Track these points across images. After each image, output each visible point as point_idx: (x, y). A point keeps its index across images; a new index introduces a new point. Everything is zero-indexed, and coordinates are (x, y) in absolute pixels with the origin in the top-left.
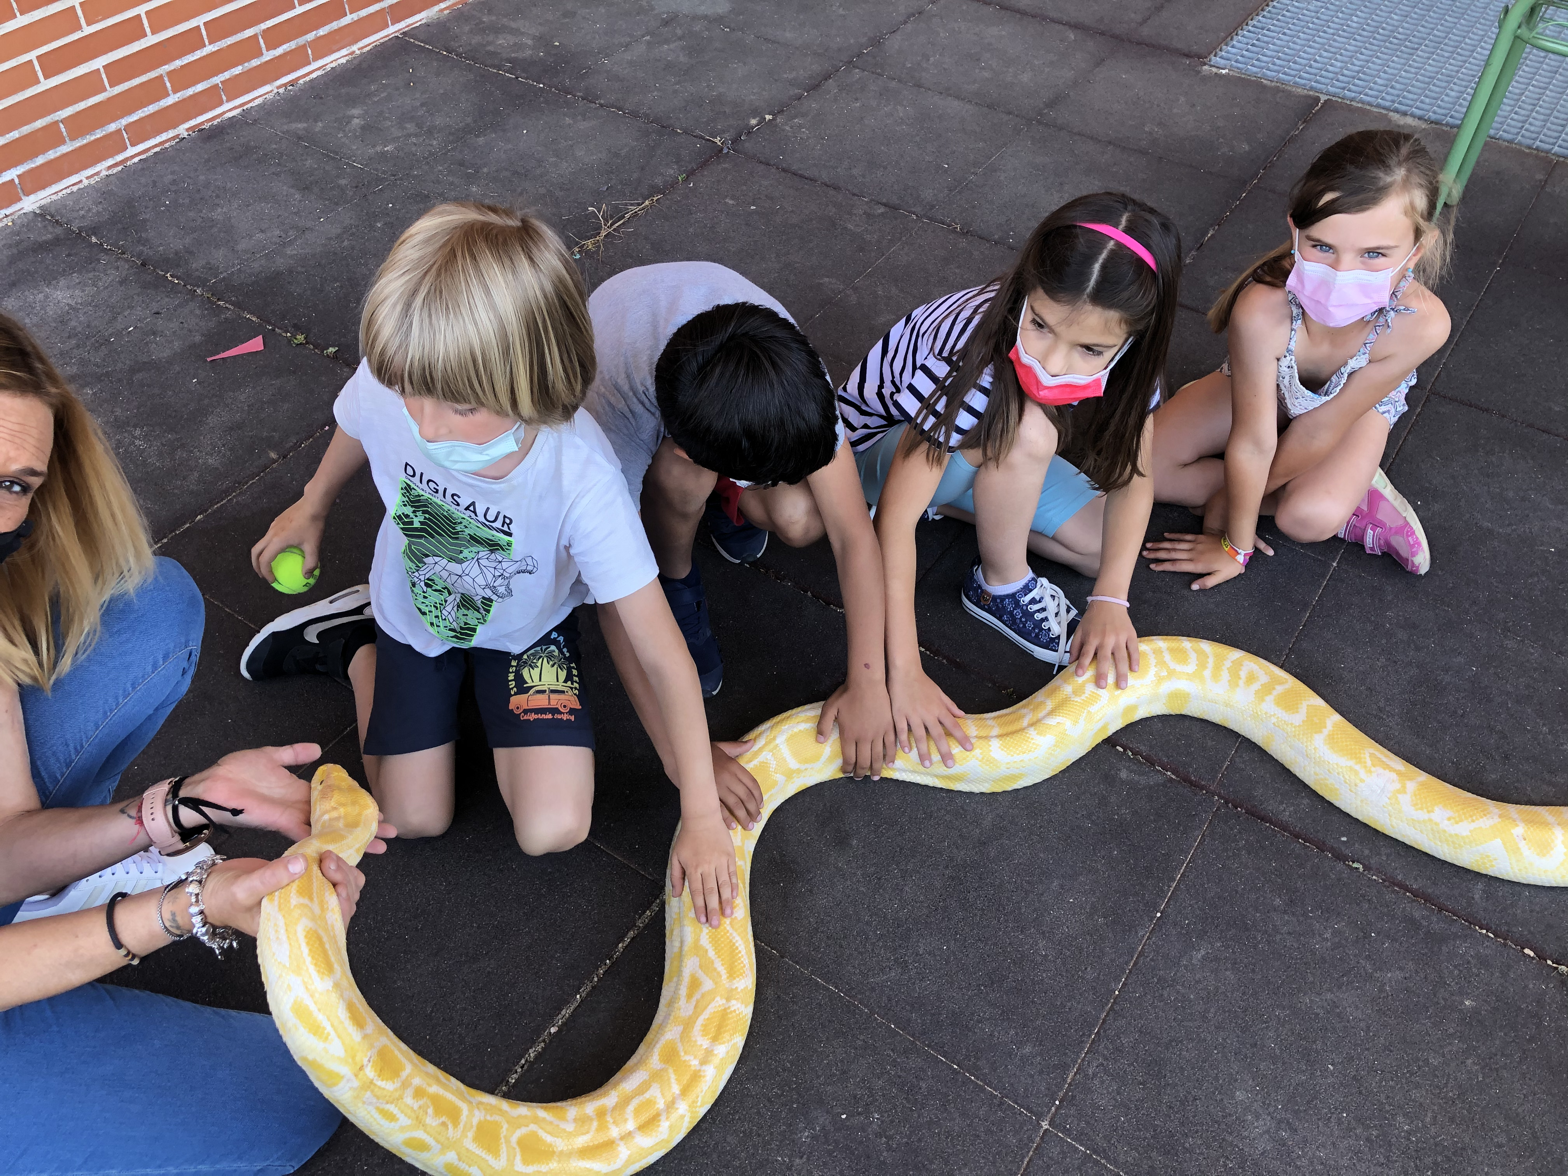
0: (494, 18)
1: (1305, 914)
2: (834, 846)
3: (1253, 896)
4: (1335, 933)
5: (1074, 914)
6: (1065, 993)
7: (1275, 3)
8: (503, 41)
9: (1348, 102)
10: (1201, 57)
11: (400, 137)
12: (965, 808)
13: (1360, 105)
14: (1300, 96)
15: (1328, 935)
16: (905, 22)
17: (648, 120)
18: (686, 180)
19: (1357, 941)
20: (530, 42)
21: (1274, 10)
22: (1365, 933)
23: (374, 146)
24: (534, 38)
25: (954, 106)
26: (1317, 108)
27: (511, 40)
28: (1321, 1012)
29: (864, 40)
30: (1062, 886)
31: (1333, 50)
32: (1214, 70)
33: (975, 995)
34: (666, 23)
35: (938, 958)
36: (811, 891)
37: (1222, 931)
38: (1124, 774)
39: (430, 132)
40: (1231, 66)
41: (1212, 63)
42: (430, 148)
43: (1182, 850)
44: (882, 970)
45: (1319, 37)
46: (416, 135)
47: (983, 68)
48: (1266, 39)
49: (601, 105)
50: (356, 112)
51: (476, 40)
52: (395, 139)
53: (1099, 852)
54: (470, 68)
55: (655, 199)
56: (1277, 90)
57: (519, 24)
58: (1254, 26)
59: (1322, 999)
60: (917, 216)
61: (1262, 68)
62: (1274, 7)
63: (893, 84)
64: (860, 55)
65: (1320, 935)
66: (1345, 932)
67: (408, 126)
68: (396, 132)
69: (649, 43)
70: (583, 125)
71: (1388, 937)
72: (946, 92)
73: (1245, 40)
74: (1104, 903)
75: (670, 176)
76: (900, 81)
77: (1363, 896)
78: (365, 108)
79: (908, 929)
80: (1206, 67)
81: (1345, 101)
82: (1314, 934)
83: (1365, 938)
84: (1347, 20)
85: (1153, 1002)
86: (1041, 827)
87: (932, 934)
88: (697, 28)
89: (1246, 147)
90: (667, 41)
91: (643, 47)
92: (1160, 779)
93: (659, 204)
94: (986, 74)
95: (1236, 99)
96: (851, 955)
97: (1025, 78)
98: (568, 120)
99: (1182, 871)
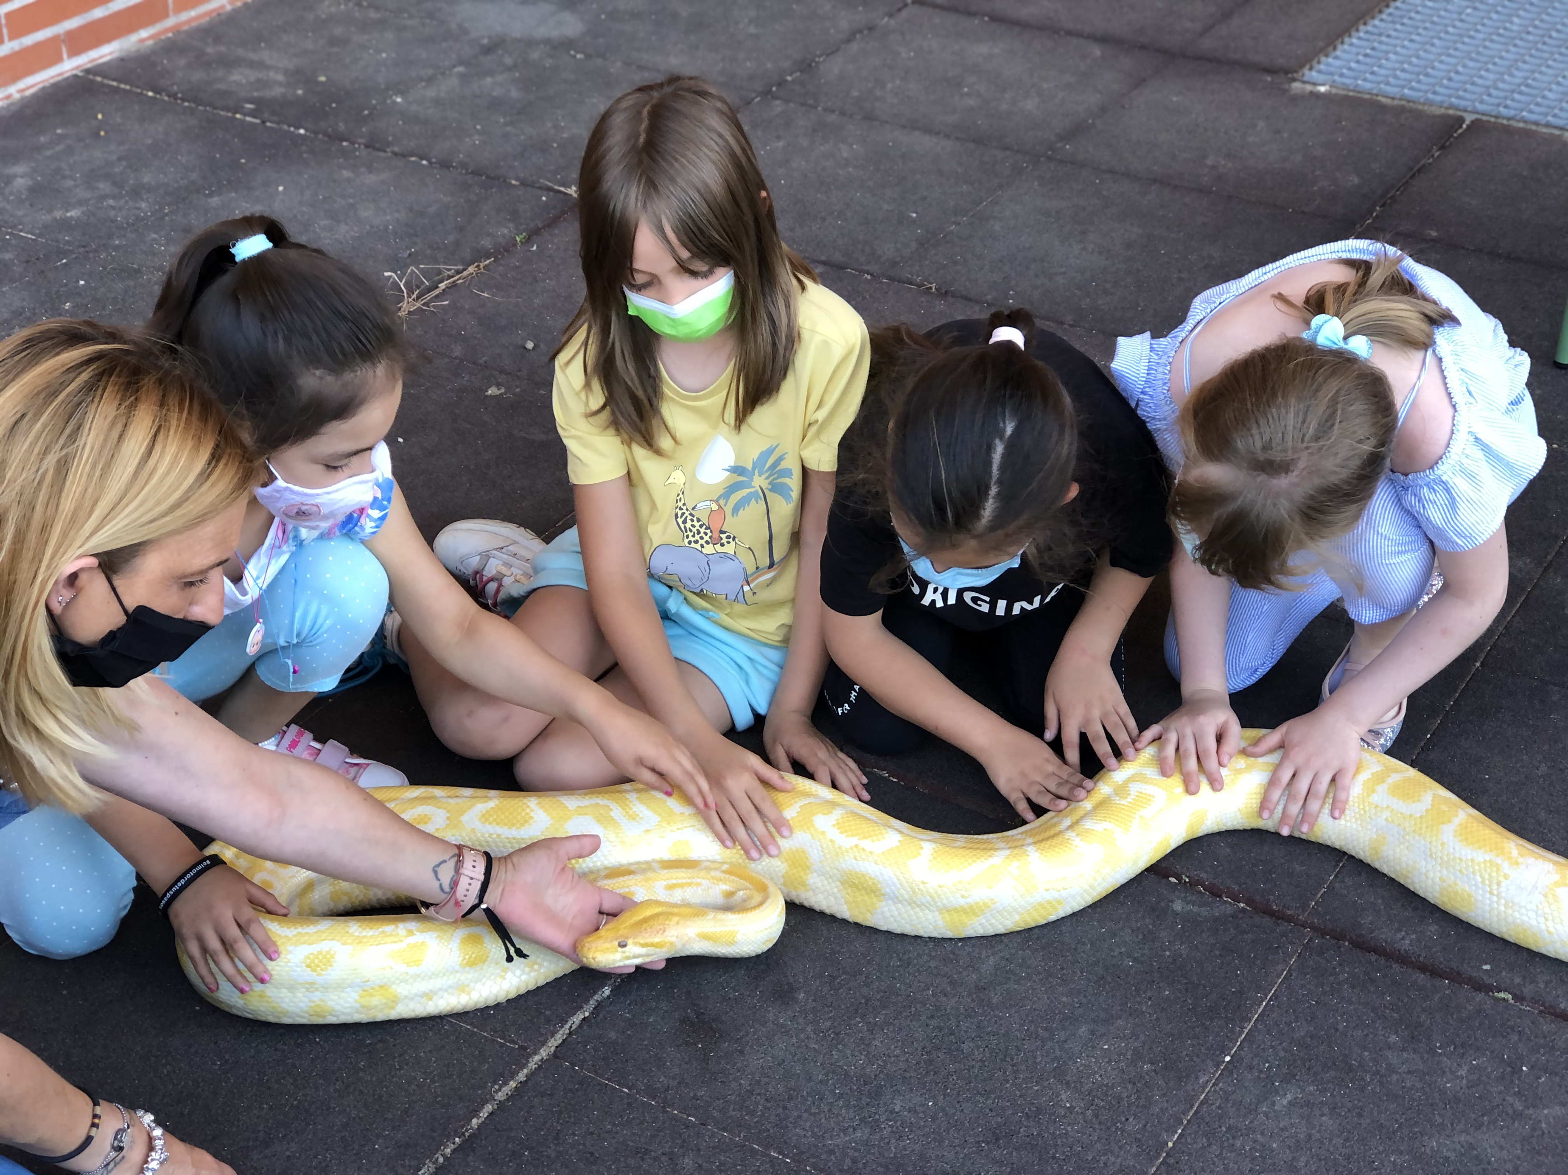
0: (222, 48)
1: (1432, 1051)
2: (773, 1002)
3: (1359, 1033)
4: (1472, 1069)
5: (1109, 1062)
6: (1099, 1146)
7: (1398, 4)
8: (239, 77)
9: (1505, 122)
10: (1289, 72)
11: (89, 200)
12: (957, 952)
13: (1521, 125)
14: (1435, 117)
15: (1463, 1072)
16: (848, 41)
17: (467, 170)
18: (528, 240)
19: (1502, 1077)
20: (280, 77)
21: (1397, 13)
22: (1513, 1068)
23: (50, 211)
24: (286, 72)
25: (925, 143)
26: (1460, 131)
27: (252, 75)
28: (1452, 1156)
29: (786, 64)
30: (1093, 1032)
31: (1482, 59)
32: (1309, 88)
33: (975, 1153)
34: (488, 50)
35: (921, 1115)
36: (741, 1052)
37: (1316, 1074)
38: (1178, 906)
39: (136, 193)
40: (1334, 81)
41: (1305, 79)
42: (137, 212)
43: (1259, 988)
44: (844, 1131)
45: (1463, 43)
46: (114, 197)
47: (967, 94)
48: (1384, 47)
49: (395, 154)
50: (20, 169)
51: (197, 76)
52: (80, 203)
53: (1145, 992)
54: (192, 112)
55: (482, 265)
56: (1401, 110)
57: (265, 55)
58: (1367, 32)
59: (1454, 1142)
60: (872, 275)
61: (1379, 83)
62: (1397, 8)
63: (832, 118)
64: (781, 83)
65: (1452, 1072)
66: (1486, 1068)
67: (101, 185)
68: (82, 193)
69: (462, 76)
70: (370, 179)
71: (1545, 1072)
72: (912, 126)
73: (1354, 50)
74: (1151, 1048)
75: (504, 236)
76: (843, 113)
77: (1512, 1028)
78: (33, 164)
79: (880, 1087)
80: (1296, 85)
81: (1500, 121)
82: (1444, 1072)
83: (1513, 1073)
84: (1504, 21)
85: (1221, 1154)
86: (1062, 969)
87: (912, 1090)
88: (535, 55)
89: (1356, 180)
90: (490, 73)
91: (454, 82)
92: (1229, 910)
93: (489, 270)
94: (971, 102)
95: (1340, 122)
96: (800, 1117)
97: (1030, 105)
98: (346, 174)
99: (1260, 1011)
